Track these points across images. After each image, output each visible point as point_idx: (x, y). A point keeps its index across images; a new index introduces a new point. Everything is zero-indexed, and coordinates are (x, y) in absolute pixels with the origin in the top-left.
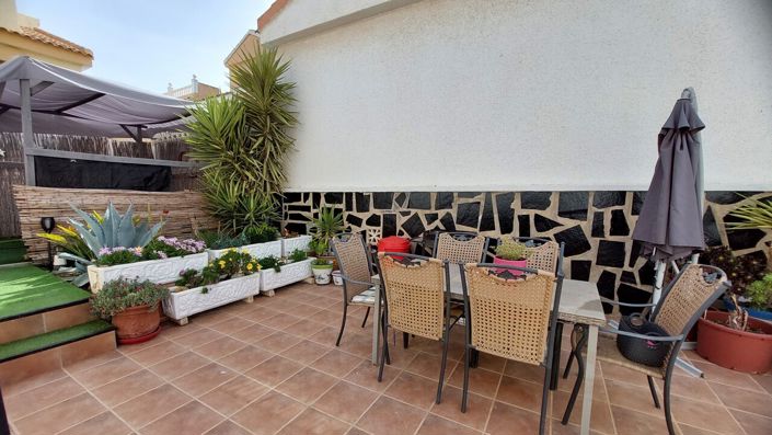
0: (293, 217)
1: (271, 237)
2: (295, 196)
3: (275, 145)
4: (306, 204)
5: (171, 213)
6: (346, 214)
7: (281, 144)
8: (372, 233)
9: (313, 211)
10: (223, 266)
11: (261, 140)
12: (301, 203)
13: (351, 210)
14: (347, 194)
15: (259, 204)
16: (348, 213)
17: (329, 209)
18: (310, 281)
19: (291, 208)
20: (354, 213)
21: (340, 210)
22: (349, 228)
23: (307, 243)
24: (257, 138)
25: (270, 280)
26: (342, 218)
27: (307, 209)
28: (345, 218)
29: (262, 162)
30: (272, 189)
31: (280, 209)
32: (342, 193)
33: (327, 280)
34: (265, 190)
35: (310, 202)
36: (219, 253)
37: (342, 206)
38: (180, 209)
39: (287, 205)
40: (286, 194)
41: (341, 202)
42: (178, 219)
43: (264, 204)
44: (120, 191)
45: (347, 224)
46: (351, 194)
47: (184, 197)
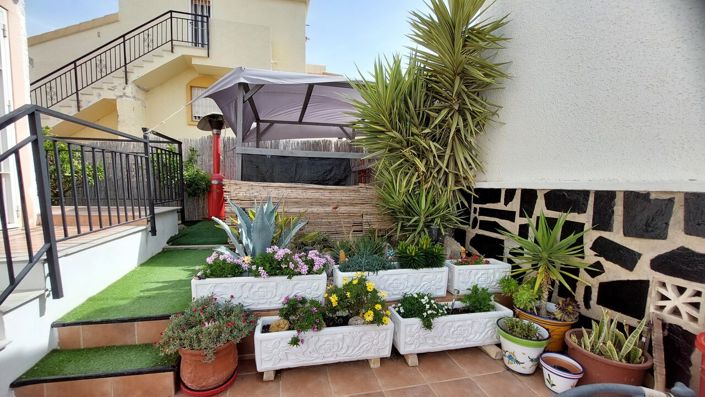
0: (485, 225)
1: (432, 260)
2: (492, 195)
3: (465, 120)
4: (509, 208)
5: (342, 209)
6: (591, 236)
7: (474, 115)
8: (670, 293)
9: (520, 221)
10: (335, 304)
11: (444, 113)
12: (500, 206)
13: (607, 227)
14: (599, 195)
15: (434, 204)
16: (597, 234)
17: (551, 222)
18: (493, 352)
19: (484, 212)
20: (616, 236)
21: (580, 227)
22: (598, 265)
23: (499, 276)
24: (438, 111)
25: (413, 337)
26: (580, 241)
27: (510, 216)
28: (588, 242)
29: (445, 145)
30: (457, 182)
31: (467, 212)
32: (586, 193)
33: (527, 367)
34: (446, 184)
35: (515, 206)
36: (342, 278)
37: (586, 218)
38: (352, 205)
39: (478, 206)
40: (478, 191)
41: (582, 210)
42: (350, 215)
43: (442, 203)
44: (300, 185)
45: (591, 257)
46: (611, 195)
47: (358, 191)
